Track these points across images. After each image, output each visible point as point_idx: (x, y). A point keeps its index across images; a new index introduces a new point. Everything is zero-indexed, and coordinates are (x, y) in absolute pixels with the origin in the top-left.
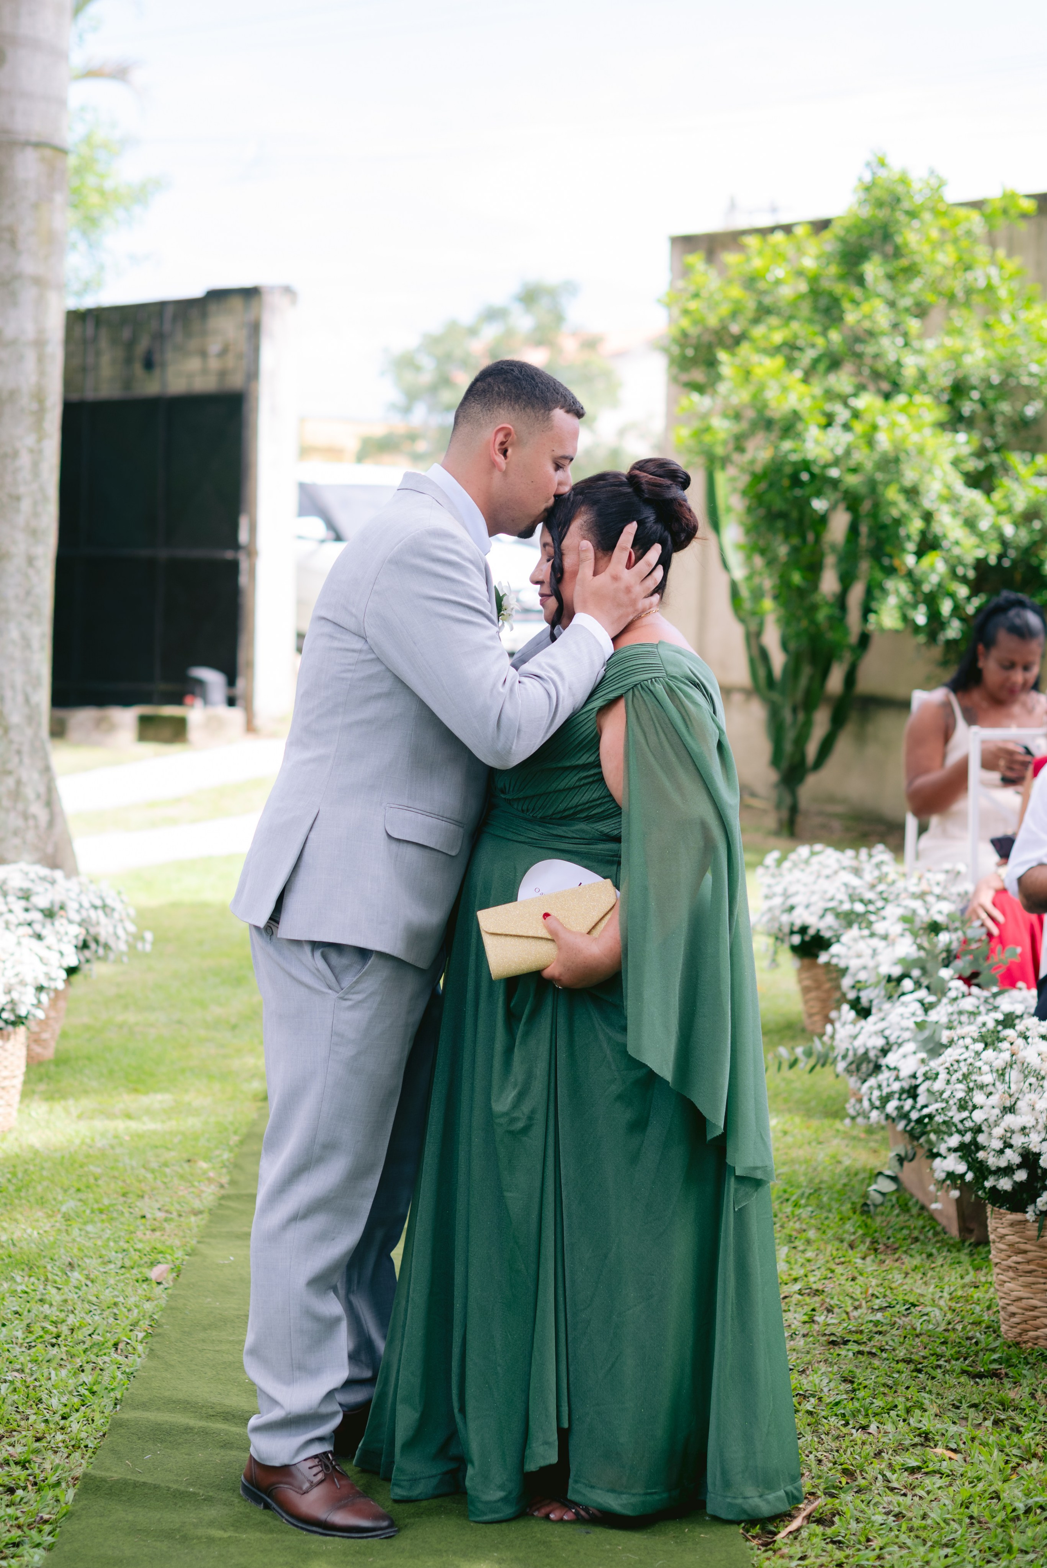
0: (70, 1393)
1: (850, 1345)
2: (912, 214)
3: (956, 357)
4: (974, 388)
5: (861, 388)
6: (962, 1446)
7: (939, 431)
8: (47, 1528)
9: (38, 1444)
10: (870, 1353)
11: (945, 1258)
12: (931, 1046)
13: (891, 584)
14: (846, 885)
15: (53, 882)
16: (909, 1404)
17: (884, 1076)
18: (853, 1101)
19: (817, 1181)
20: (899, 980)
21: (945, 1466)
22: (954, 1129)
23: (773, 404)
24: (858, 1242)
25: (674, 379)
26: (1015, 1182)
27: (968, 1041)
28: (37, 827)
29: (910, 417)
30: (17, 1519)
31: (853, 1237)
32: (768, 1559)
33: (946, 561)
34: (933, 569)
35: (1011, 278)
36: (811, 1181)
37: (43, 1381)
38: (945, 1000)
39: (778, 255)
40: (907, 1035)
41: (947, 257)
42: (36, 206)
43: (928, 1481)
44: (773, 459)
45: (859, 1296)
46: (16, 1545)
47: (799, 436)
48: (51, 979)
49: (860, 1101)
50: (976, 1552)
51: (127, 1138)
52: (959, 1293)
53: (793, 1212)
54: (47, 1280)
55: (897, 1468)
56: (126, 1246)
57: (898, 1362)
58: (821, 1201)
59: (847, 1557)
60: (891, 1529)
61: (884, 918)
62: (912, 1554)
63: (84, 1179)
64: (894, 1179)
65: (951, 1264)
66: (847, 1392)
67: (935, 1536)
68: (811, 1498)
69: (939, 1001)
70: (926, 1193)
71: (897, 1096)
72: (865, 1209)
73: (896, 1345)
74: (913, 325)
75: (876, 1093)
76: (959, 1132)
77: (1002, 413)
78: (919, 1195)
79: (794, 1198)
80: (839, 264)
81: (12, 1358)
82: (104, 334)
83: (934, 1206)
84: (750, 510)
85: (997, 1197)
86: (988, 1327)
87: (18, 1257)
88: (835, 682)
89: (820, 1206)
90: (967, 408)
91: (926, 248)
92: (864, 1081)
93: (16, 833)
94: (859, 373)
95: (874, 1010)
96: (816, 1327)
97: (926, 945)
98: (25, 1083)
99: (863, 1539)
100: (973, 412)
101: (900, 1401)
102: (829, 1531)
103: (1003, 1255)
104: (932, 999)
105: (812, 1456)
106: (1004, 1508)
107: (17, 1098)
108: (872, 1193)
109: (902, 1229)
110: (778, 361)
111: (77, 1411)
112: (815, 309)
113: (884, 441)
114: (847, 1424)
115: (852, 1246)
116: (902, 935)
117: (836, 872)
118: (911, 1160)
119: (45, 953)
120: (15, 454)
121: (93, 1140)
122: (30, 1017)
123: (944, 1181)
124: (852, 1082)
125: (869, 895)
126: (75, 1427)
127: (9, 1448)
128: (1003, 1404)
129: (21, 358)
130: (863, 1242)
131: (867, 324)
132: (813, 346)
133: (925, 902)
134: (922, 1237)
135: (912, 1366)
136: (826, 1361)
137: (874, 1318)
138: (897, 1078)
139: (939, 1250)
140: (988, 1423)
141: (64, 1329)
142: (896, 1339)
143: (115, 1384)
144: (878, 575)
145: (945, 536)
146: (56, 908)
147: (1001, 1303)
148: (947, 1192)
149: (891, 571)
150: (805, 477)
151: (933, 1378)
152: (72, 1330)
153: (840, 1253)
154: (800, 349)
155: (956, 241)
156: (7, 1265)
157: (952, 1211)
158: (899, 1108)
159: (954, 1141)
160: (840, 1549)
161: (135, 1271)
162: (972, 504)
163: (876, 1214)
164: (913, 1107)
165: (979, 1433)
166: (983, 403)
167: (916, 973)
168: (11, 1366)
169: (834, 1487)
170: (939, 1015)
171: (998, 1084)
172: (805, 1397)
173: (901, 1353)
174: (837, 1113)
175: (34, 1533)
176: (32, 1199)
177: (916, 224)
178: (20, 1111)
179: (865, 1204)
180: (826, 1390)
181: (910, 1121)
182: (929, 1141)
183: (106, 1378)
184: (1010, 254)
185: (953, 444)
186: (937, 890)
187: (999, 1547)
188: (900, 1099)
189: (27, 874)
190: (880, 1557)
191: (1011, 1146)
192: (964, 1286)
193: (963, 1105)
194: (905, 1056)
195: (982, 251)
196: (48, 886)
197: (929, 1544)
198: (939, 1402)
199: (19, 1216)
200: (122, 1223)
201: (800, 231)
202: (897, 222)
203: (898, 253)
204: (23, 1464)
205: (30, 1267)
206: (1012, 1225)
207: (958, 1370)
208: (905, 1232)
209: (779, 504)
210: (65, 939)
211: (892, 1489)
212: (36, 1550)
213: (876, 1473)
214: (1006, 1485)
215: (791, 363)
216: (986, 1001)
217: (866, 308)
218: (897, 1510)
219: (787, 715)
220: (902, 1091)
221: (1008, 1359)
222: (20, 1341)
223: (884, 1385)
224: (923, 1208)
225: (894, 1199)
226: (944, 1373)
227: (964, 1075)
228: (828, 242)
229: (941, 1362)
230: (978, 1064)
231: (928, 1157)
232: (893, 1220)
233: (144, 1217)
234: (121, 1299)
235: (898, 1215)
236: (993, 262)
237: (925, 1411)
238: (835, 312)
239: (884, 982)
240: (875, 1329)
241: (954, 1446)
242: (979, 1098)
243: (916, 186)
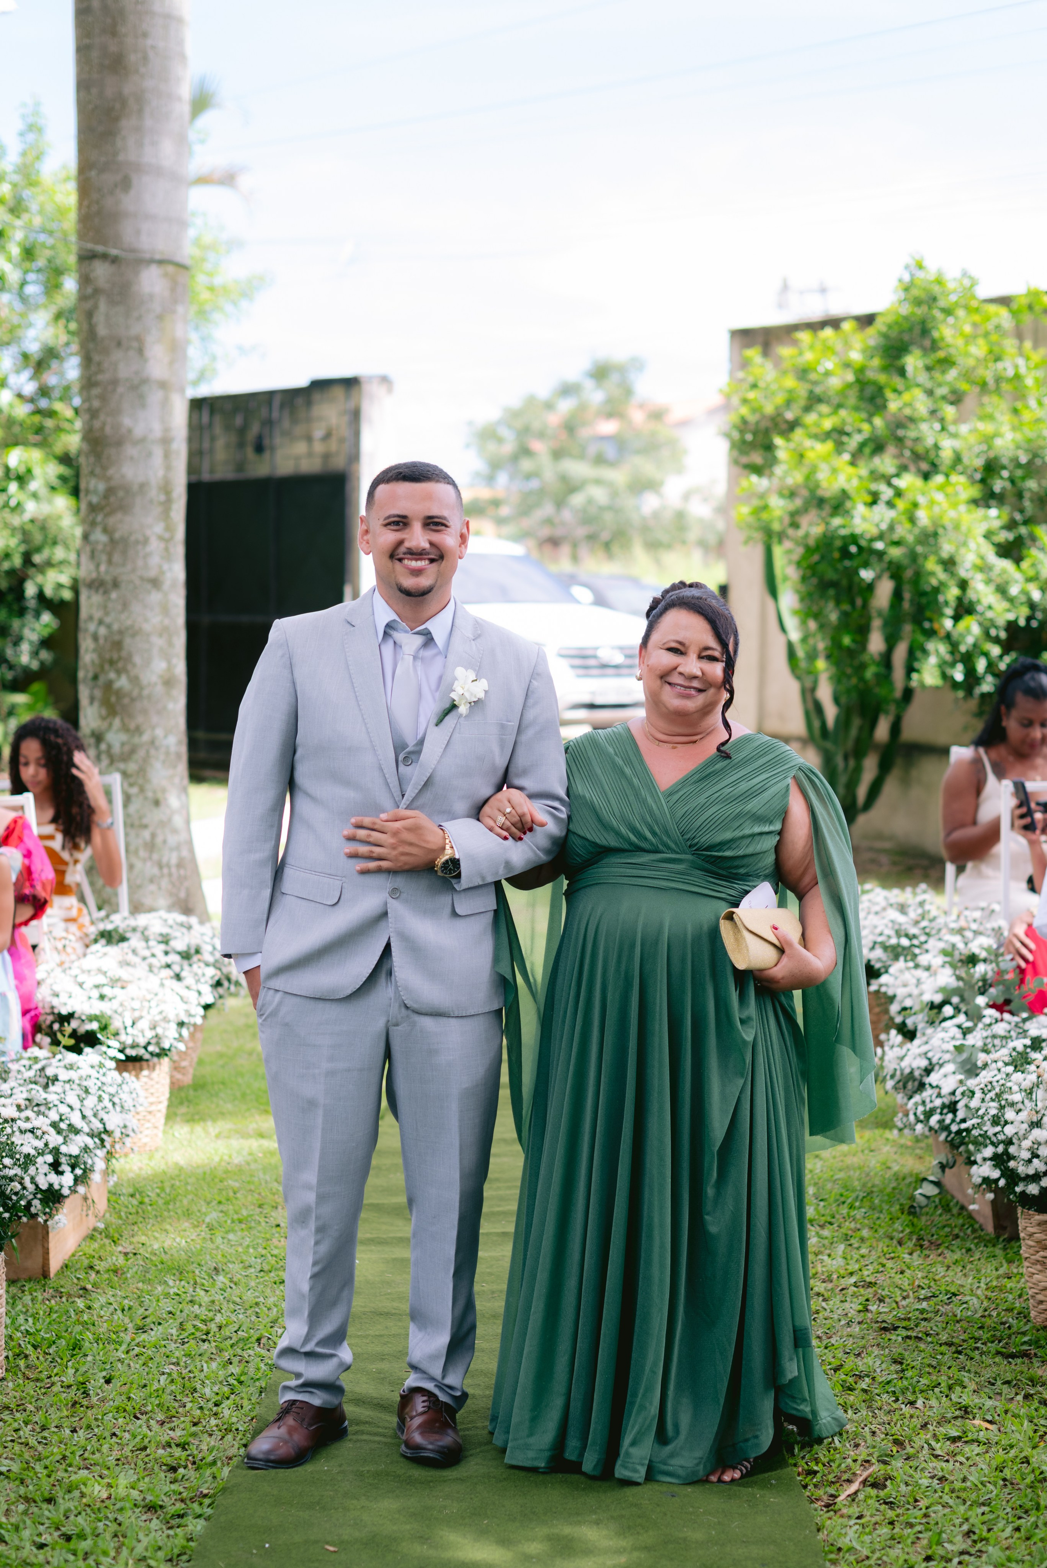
0: (221, 1382)
1: (899, 1331)
2: (948, 312)
3: (988, 440)
4: (1004, 468)
5: (903, 468)
6: (997, 1418)
7: (973, 507)
8: (207, 1501)
9: (194, 1428)
10: (916, 1337)
11: (982, 1252)
12: (968, 1067)
13: (932, 646)
14: (893, 921)
15: (189, 928)
16: (951, 1382)
17: (927, 1093)
18: (900, 1115)
19: (869, 1185)
20: (940, 1006)
21: (982, 1436)
22: (988, 1141)
23: (824, 484)
24: (906, 1239)
25: (735, 462)
26: (1042, 1188)
27: (1000, 1064)
28: (170, 875)
29: (947, 495)
30: (180, 1493)
31: (901, 1235)
32: (830, 1518)
33: (980, 624)
34: (968, 630)
35: (1037, 367)
36: (864, 1185)
37: (197, 1373)
38: (980, 1025)
39: (827, 349)
40: (947, 1057)
41: (979, 349)
42: (160, 318)
43: (967, 1449)
44: (825, 535)
45: (907, 1287)
46: (181, 1516)
47: (847, 513)
48: (190, 1015)
49: (907, 1114)
50: (1009, 1510)
51: (260, 1155)
52: (994, 1283)
53: (848, 1213)
54: (196, 1283)
55: (940, 1438)
56: (264, 1252)
57: (941, 1345)
58: (873, 1203)
59: (897, 1516)
60: (935, 1491)
61: (927, 951)
62: (953, 1512)
63: (224, 1193)
64: (937, 1184)
65: (988, 1257)
66: (897, 1372)
67: (974, 1497)
68: (867, 1465)
69: (976, 1025)
70: (966, 1195)
71: (939, 1111)
72: (912, 1211)
73: (939, 1330)
74: (950, 412)
75: (921, 1109)
76: (993, 1143)
77: (1030, 489)
78: (959, 1197)
79: (849, 1201)
80: (882, 357)
81: (168, 1353)
82: (218, 419)
83: (972, 1207)
84: (804, 579)
85: (1026, 1200)
86: (1019, 1313)
87: (170, 1263)
88: (882, 731)
89: (873, 1208)
90: (998, 486)
91: (960, 342)
92: (910, 1098)
93: (151, 881)
94: (901, 455)
95: (918, 1034)
96: (869, 1315)
97: (964, 975)
98: (169, 1107)
99: (911, 1500)
100: (1003, 489)
101: (943, 1379)
102: (882, 1494)
103: (1031, 1251)
104: (969, 1024)
105: (867, 1429)
106: (1033, 1471)
107: (163, 1121)
108: (918, 1196)
109: (944, 1227)
110: (829, 446)
111: (228, 1398)
112: (861, 398)
113: (923, 517)
114: (897, 1400)
115: (900, 1243)
116: (943, 966)
117: (884, 909)
118: (951, 1167)
119: (185, 993)
120: (146, 541)
121: (230, 1157)
122: (173, 1049)
123: (980, 1185)
124: (900, 1098)
125: (913, 931)
126: (227, 1413)
127: (170, 1432)
128: (1032, 1381)
129: (149, 455)
130: (910, 1239)
131: (907, 412)
132: (860, 431)
133: (963, 936)
134: (961, 1234)
135: (953, 1349)
136: (878, 1345)
137: (920, 1307)
138: (939, 1095)
139: (977, 1245)
140: (1020, 1398)
141: (213, 1327)
142: (940, 1325)
143: (260, 1375)
144: (920, 638)
145: (979, 601)
146: (192, 951)
147: (1031, 1292)
148: (983, 1194)
149: (931, 633)
150: (853, 549)
151: (972, 1359)
152: (220, 1328)
153: (890, 1250)
154: (848, 434)
155: (986, 335)
156: (161, 1271)
157: (988, 1211)
158: (941, 1122)
159: (989, 1152)
160: (892, 1509)
161: (272, 1274)
162: (1004, 571)
163: (921, 1214)
164: (953, 1121)
165: (1011, 1406)
166: (1012, 481)
167: (955, 1000)
168: (168, 1360)
169: (887, 1455)
170: (975, 1039)
171: (1026, 1101)
172: (860, 1377)
173: (944, 1337)
174: (887, 1125)
175: (195, 1506)
176: (179, 1211)
177: (951, 320)
178: (164, 1132)
179: (912, 1207)
180: (878, 1370)
181: (950, 1132)
182: (968, 1151)
183: (251, 1370)
184: (1036, 346)
185: (986, 518)
186: (974, 926)
187: (1029, 1505)
188: (941, 1114)
189: (166, 921)
190: (926, 1516)
191: (1038, 1156)
192: (998, 1278)
193: (996, 1121)
194: (945, 1076)
195: (1010, 345)
196: (184, 930)
197: (969, 1503)
198: (977, 1379)
199: (168, 1227)
200: (259, 1232)
201: (847, 326)
202: (934, 318)
203: (935, 346)
204: (183, 1446)
205: (180, 1272)
206: (1039, 1224)
207: (993, 1351)
208: (947, 1229)
209: (831, 575)
210: (203, 980)
211: (936, 1457)
212: (198, 1520)
213: (922, 1443)
214: (1035, 1451)
215: (840, 447)
216: (1016, 1025)
217: (907, 397)
218: (940, 1474)
219: (839, 761)
220: (944, 1106)
221: (1037, 1341)
222: (175, 1338)
223: (930, 1365)
224: (963, 1208)
225: (937, 1200)
226: (981, 1354)
227: (997, 1094)
228: (871, 336)
229: (978, 1345)
230: (1009, 1084)
231: (966, 1164)
232: (937, 1219)
233: (278, 1226)
234: (262, 1299)
235: (940, 1215)
236: (1021, 353)
237: (965, 1387)
238: (879, 401)
239: (927, 1010)
240: (921, 1317)
241: (989, 1418)
242: (1010, 1114)
243: (951, 286)
